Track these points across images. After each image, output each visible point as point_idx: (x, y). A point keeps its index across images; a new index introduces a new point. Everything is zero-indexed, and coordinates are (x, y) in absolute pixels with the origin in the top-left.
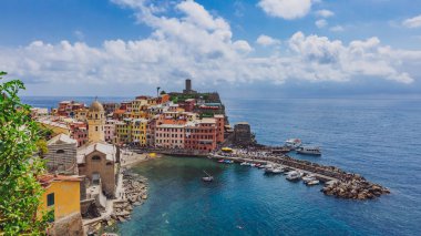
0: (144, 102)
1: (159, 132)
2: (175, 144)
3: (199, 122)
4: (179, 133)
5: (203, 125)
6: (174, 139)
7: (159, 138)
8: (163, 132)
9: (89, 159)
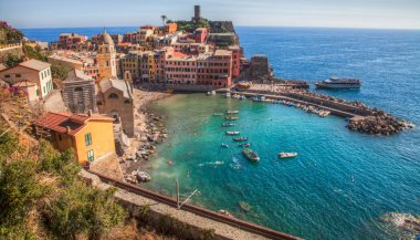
0: (149, 33)
1: (168, 66)
2: (187, 79)
3: (212, 54)
4: (190, 67)
5: (217, 57)
6: (185, 73)
7: (169, 73)
8: (173, 66)
9: (106, 97)
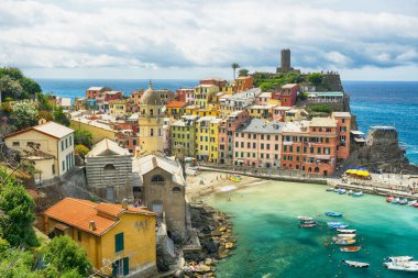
1: (239, 139)
2: (265, 160)
3: (306, 123)
4: (272, 142)
5: (314, 129)
6: (265, 151)
7: (239, 150)
8: (246, 140)
9: (149, 179)
